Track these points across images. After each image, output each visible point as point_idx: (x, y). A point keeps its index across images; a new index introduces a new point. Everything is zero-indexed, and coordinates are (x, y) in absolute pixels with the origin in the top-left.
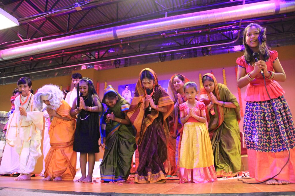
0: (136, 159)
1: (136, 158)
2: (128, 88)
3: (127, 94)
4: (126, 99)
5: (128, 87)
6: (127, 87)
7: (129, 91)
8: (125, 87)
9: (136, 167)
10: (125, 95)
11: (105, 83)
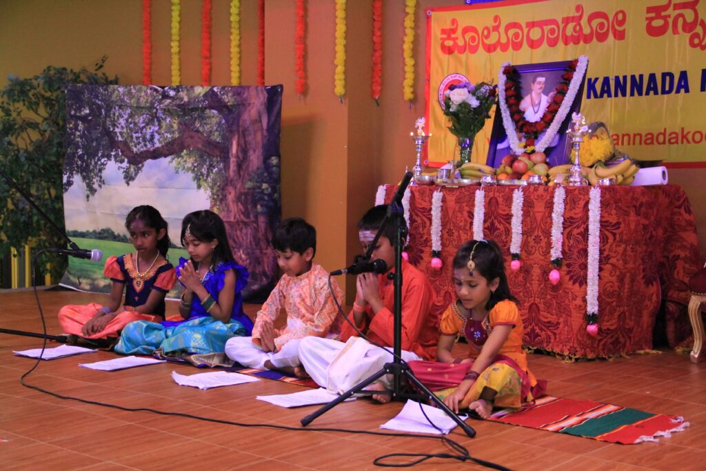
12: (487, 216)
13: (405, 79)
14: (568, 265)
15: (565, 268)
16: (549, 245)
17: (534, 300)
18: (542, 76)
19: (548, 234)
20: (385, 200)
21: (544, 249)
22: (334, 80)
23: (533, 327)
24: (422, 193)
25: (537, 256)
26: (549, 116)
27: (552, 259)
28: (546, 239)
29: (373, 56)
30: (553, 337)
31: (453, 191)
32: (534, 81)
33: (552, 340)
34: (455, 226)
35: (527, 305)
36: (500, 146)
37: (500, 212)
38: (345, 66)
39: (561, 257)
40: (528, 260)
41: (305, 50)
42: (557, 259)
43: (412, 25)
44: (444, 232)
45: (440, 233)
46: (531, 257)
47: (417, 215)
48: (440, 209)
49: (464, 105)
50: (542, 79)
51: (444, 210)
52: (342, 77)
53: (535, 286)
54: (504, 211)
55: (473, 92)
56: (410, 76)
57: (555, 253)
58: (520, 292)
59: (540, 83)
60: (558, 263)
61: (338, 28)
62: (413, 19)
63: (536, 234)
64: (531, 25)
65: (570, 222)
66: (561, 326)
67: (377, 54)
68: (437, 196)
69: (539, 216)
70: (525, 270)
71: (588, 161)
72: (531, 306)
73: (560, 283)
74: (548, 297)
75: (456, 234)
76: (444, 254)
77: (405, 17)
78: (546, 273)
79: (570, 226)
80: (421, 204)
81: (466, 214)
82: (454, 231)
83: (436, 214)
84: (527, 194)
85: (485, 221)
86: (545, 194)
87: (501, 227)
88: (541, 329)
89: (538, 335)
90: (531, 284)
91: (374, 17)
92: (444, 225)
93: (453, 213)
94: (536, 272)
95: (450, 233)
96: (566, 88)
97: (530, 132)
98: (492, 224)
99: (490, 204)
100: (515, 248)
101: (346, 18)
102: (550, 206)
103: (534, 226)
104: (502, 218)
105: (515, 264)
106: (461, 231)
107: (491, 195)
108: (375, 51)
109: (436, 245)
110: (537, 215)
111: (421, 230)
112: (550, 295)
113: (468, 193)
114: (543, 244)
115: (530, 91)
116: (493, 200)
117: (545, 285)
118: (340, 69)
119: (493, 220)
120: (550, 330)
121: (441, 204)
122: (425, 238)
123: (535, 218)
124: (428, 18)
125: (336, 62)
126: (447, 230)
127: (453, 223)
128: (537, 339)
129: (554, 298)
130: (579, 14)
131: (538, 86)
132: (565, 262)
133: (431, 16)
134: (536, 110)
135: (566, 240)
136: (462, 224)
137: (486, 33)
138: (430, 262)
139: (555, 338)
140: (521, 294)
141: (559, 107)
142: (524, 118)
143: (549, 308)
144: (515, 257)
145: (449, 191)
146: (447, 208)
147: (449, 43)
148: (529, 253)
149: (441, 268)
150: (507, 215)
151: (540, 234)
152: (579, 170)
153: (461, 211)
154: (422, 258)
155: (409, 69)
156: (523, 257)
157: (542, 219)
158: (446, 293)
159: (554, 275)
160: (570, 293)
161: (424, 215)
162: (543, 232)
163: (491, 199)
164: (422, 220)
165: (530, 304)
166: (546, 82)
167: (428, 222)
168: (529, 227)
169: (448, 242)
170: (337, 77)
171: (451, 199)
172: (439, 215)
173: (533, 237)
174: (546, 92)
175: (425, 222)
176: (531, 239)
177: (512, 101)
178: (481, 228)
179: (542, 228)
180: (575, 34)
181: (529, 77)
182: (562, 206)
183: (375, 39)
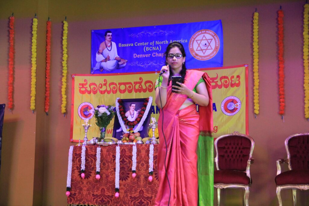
0: (121, 182)
1: (120, 179)
2: (110, 37)
3: (109, 49)
4: (107, 59)
5: (110, 34)
6: (108, 34)
7: (114, 44)
8: (106, 35)
9: (119, 196)
10: (106, 52)
11: (64, 24)
12: (121, 156)
13: (62, 104)
14: (156, 174)
15: (154, 175)
16: (148, 167)
17: (142, 189)
18: (134, 104)
19: (148, 162)
20: (73, 152)
21: (145, 168)
22: (30, 103)
23: (141, 200)
24: (91, 149)
25: (143, 171)
26: (139, 119)
27: (150, 172)
28: (146, 164)
29: (45, 93)
30: (149, 203)
31: (105, 147)
32: (131, 105)
33: (149, 204)
34: (106, 161)
35: (138, 191)
36: (118, 131)
37: (126, 154)
38: (35, 97)
39: (153, 171)
40: (139, 173)
41: (13, 89)
42: (152, 172)
43: (66, 81)
44: (102, 164)
45: (100, 165)
46: (140, 172)
47: (89, 158)
48: (100, 154)
49: (105, 114)
50: (134, 105)
51: (102, 155)
52: (34, 101)
53: (142, 183)
54: (128, 154)
55: (108, 109)
56: (64, 103)
57: (151, 169)
58: (136, 186)
59: (133, 106)
60: (151, 173)
61: (32, 80)
62: (66, 78)
63: (142, 163)
64: (120, 84)
65: (156, 157)
66: (153, 198)
67: (48, 92)
68: (99, 149)
69: (143, 156)
70: (138, 177)
71: (156, 136)
72: (140, 191)
73: (153, 181)
74: (147, 187)
75: (107, 164)
76: (101, 173)
77: (62, 77)
78: (146, 178)
79: (156, 159)
80: (90, 153)
81: (111, 156)
82: (106, 163)
83: (98, 156)
84: (138, 147)
85: (120, 159)
86: (145, 147)
87: (127, 161)
88: (145, 200)
89: (143, 203)
90: (140, 182)
91: (46, 76)
92: (101, 161)
93: (106, 156)
94: (142, 177)
95: (104, 164)
96: (145, 108)
97: (131, 125)
98: (123, 160)
99: (122, 152)
100: (134, 168)
101: (36, 76)
102: (148, 151)
103: (141, 160)
104: (128, 157)
105: (134, 175)
106: (109, 163)
107: (123, 148)
108: (46, 91)
109: (98, 169)
110: (142, 155)
111: (91, 163)
112: (148, 186)
113: (112, 148)
114: (145, 166)
115: (129, 109)
116: (124, 150)
117: (146, 182)
118: (33, 98)
119: (123, 158)
120: (148, 200)
121: (100, 153)
122: (92, 167)
123: (142, 156)
124: (73, 79)
125: (31, 95)
126: (103, 163)
127: (106, 160)
128: (143, 204)
129: (150, 187)
130: (141, 81)
131: (133, 108)
132: (154, 173)
133: (74, 78)
134: (132, 116)
135: (155, 165)
136: (110, 160)
137: (100, 86)
138: (95, 177)
139: (151, 203)
140: (136, 187)
141: (143, 115)
142: (128, 120)
143: (148, 191)
144: (134, 172)
145: (104, 147)
146: (102, 154)
147: (83, 89)
148: (139, 170)
149: (100, 179)
150: (130, 156)
151: (144, 162)
152: (155, 139)
153: (109, 155)
154: (90, 175)
155: (64, 99)
156: (137, 172)
157: (144, 157)
158: (102, 189)
159: (150, 178)
160: (157, 185)
161: (92, 158)
162: (145, 162)
163: (123, 150)
164: (91, 159)
165: (140, 190)
166: (136, 106)
167: (94, 160)
168: (139, 160)
169: (103, 168)
170: (31, 102)
171: (105, 150)
172: (100, 157)
173: (141, 164)
174: (136, 110)
175: (92, 160)
176: (140, 165)
177: (122, 113)
178: (119, 161)
179: (144, 160)
180: (139, 89)
181: (129, 104)
182: (153, 151)
183: (47, 86)
